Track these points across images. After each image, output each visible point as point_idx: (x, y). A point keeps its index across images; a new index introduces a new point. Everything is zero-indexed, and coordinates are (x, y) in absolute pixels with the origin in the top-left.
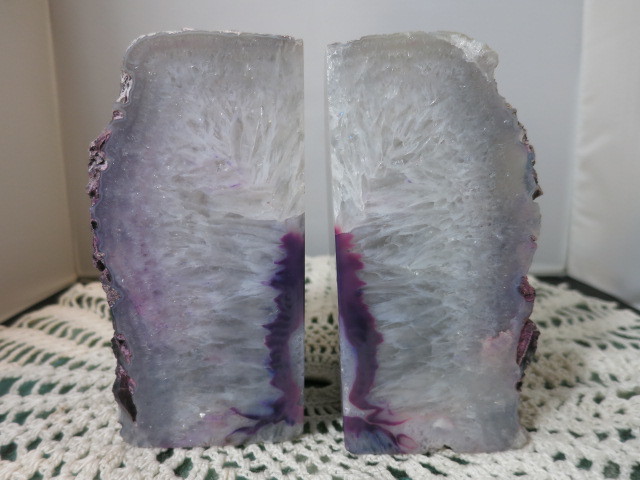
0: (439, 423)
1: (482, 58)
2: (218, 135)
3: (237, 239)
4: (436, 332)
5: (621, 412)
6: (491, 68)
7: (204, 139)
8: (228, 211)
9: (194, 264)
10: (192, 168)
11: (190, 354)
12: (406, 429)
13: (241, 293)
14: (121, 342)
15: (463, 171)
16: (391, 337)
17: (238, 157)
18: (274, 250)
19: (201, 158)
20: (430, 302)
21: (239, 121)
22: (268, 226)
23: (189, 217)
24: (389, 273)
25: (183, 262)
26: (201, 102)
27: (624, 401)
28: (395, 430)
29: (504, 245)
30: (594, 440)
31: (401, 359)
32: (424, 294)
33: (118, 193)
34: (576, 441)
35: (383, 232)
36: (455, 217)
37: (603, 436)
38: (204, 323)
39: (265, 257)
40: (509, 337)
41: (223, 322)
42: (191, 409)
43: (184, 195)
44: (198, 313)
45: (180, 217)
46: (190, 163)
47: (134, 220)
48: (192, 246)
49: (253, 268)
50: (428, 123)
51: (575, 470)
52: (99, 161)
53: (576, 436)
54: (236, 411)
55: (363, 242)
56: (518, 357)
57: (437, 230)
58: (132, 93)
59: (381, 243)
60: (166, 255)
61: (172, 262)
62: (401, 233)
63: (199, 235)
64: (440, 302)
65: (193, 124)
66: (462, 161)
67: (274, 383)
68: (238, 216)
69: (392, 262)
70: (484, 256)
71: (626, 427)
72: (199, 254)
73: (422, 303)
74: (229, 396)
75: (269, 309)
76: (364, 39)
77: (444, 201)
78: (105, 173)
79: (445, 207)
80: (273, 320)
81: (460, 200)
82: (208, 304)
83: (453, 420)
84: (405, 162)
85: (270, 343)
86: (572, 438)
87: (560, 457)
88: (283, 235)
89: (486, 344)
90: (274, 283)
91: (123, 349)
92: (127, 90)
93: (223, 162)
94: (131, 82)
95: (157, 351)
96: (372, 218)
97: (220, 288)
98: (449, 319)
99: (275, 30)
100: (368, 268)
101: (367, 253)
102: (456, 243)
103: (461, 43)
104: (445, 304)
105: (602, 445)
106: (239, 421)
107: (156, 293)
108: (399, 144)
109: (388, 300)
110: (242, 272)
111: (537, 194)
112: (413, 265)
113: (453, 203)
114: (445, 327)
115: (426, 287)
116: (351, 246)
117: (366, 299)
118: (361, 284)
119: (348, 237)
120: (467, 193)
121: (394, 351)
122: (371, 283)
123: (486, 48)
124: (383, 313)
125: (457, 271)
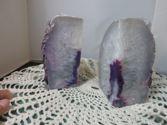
0: (133, 99)
1: (149, 24)
2: (68, 34)
3: (70, 52)
4: (134, 81)
6: (150, 26)
7: (66, 34)
8: (69, 47)
9: (62, 56)
10: (63, 39)
11: (59, 72)
12: (127, 101)
13: (70, 61)
14: (47, 70)
15: (143, 48)
16: (126, 82)
17: (71, 38)
18: (76, 54)
19: (65, 38)
20: (134, 75)
21: (72, 32)
22: (75, 50)
23: (62, 48)
24: (127, 69)
25: (60, 55)
26: (66, 28)
28: (125, 102)
29: (148, 62)
31: (127, 87)
32: (133, 73)
33: (50, 43)
35: (127, 60)
36: (140, 57)
38: (62, 66)
39: (74, 55)
40: (147, 81)
41: (66, 66)
42: (58, 82)
43: (61, 44)
44: (62, 65)
45: (60, 48)
46: (63, 38)
47: (52, 48)
48: (62, 53)
49: (72, 56)
50: (138, 37)
52: (46, 37)
54: (67, 82)
55: (123, 63)
56: (148, 84)
57: (137, 60)
58: (54, 26)
59: (126, 63)
60: (57, 54)
61: (58, 55)
62: (130, 61)
63: (63, 51)
64: (136, 75)
65: (64, 32)
66: (143, 45)
67: (74, 77)
68: (70, 48)
69: (128, 67)
70: (145, 65)
72: (63, 54)
73: (132, 75)
74: (66, 79)
75: (74, 64)
76: (128, 19)
77: (139, 54)
78: (47, 40)
79: (139, 55)
80: (74, 66)
81: (141, 54)
82: (64, 63)
83: (135, 98)
84: (132, 46)
85: (74, 69)
88: (77, 51)
89: (143, 82)
90: (75, 59)
91: (47, 71)
92: (53, 25)
93: (69, 38)
94: (54, 24)
95: (53, 71)
96: (125, 58)
97: (66, 60)
98: (137, 78)
99: (79, 17)
100: (123, 68)
101: (123, 65)
102: (140, 62)
103: (146, 21)
104: (137, 75)
106: (67, 84)
107: (54, 61)
108: (132, 42)
109: (126, 75)
110: (70, 57)
111: (155, 52)
112: (131, 67)
113: (140, 54)
114: (136, 80)
115: (134, 72)
116: (120, 64)
117: (122, 75)
118: (121, 72)
119: (120, 62)
120: (143, 52)
121: (126, 85)
122: (123, 71)
123: (150, 22)
124: (125, 78)
125: (139, 68)
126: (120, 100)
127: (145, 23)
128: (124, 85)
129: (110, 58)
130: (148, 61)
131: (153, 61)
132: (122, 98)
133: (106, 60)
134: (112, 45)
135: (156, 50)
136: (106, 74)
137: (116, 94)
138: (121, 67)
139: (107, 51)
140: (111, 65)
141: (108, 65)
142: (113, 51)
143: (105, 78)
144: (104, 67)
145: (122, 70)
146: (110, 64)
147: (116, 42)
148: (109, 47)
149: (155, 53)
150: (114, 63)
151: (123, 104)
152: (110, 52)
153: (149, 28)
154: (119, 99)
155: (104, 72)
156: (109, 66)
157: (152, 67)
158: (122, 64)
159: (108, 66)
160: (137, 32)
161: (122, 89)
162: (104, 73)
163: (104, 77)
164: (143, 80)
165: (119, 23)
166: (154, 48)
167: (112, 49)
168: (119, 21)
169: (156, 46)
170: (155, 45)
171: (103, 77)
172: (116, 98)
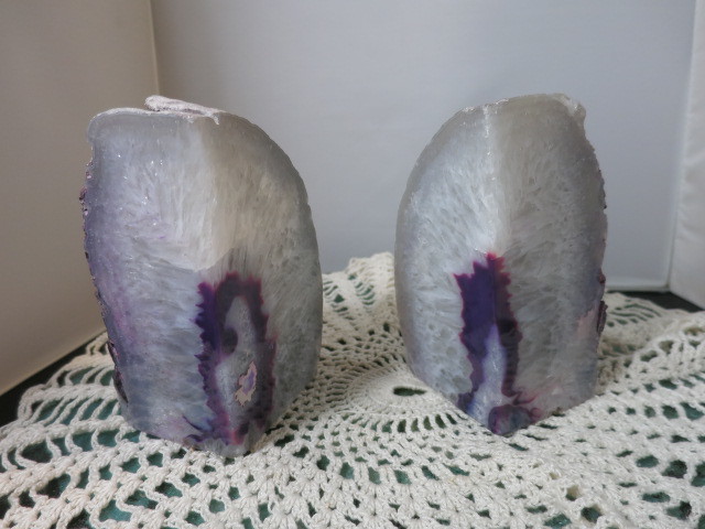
0: (556, 391)
1: (578, 113)
4: (552, 323)
5: (644, 371)
6: (582, 119)
8: (161, 257)
9: (146, 295)
12: (536, 403)
14: (112, 345)
15: (567, 198)
16: (527, 333)
20: (549, 300)
24: (525, 284)
27: (645, 363)
28: (529, 407)
29: (589, 248)
30: (630, 394)
32: (546, 295)
34: (619, 398)
35: (523, 251)
36: (563, 233)
37: (635, 391)
40: (592, 314)
48: (143, 281)
50: (548, 163)
51: (626, 416)
53: (617, 394)
55: (510, 262)
56: (597, 326)
57: (553, 244)
59: (521, 260)
62: (533, 251)
64: (555, 298)
66: (566, 190)
69: (527, 275)
70: (579, 259)
71: (649, 383)
73: (544, 303)
76: (512, 101)
77: (557, 222)
78: (88, 218)
79: (558, 226)
81: (566, 220)
83: (562, 387)
84: (535, 195)
86: (614, 396)
87: (612, 410)
89: (581, 322)
96: (515, 242)
98: (560, 310)
100: (514, 282)
101: (513, 271)
102: (564, 252)
103: (568, 103)
104: (558, 299)
105: (637, 396)
108: (531, 181)
109: (524, 306)
111: (605, 207)
112: (540, 274)
113: (562, 223)
114: (558, 316)
115: (548, 289)
116: (503, 267)
117: (513, 307)
118: (509, 296)
119: (501, 260)
120: (570, 214)
121: (529, 343)
122: (516, 294)
123: (579, 105)
124: (523, 316)
125: (564, 273)
126: (516, 402)
127: (566, 108)
128: (521, 344)
129: (456, 252)
130: (588, 243)
131: (604, 240)
132: (520, 393)
133: (433, 261)
134: (459, 200)
135: (608, 200)
136: (442, 314)
137: (500, 384)
138: (506, 280)
139: (433, 227)
140: (461, 280)
141: (448, 279)
142: (465, 224)
143: (437, 330)
144: (423, 288)
145: (509, 289)
146: (459, 273)
147: (475, 190)
148: (444, 211)
149: (605, 211)
150: (476, 266)
151: (524, 416)
152: (453, 230)
153: (579, 125)
154: (509, 400)
155: (429, 308)
156: (454, 282)
157: (601, 263)
158: (508, 268)
159: (446, 283)
160: (545, 145)
161: (518, 360)
162: (428, 313)
163: (431, 327)
164: (578, 316)
165: (483, 116)
166: (602, 194)
167: (461, 216)
168: (486, 110)
169: (606, 188)
170: (603, 183)
171: (428, 330)
172: (500, 400)
